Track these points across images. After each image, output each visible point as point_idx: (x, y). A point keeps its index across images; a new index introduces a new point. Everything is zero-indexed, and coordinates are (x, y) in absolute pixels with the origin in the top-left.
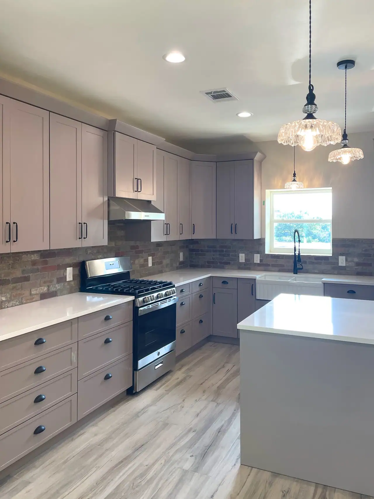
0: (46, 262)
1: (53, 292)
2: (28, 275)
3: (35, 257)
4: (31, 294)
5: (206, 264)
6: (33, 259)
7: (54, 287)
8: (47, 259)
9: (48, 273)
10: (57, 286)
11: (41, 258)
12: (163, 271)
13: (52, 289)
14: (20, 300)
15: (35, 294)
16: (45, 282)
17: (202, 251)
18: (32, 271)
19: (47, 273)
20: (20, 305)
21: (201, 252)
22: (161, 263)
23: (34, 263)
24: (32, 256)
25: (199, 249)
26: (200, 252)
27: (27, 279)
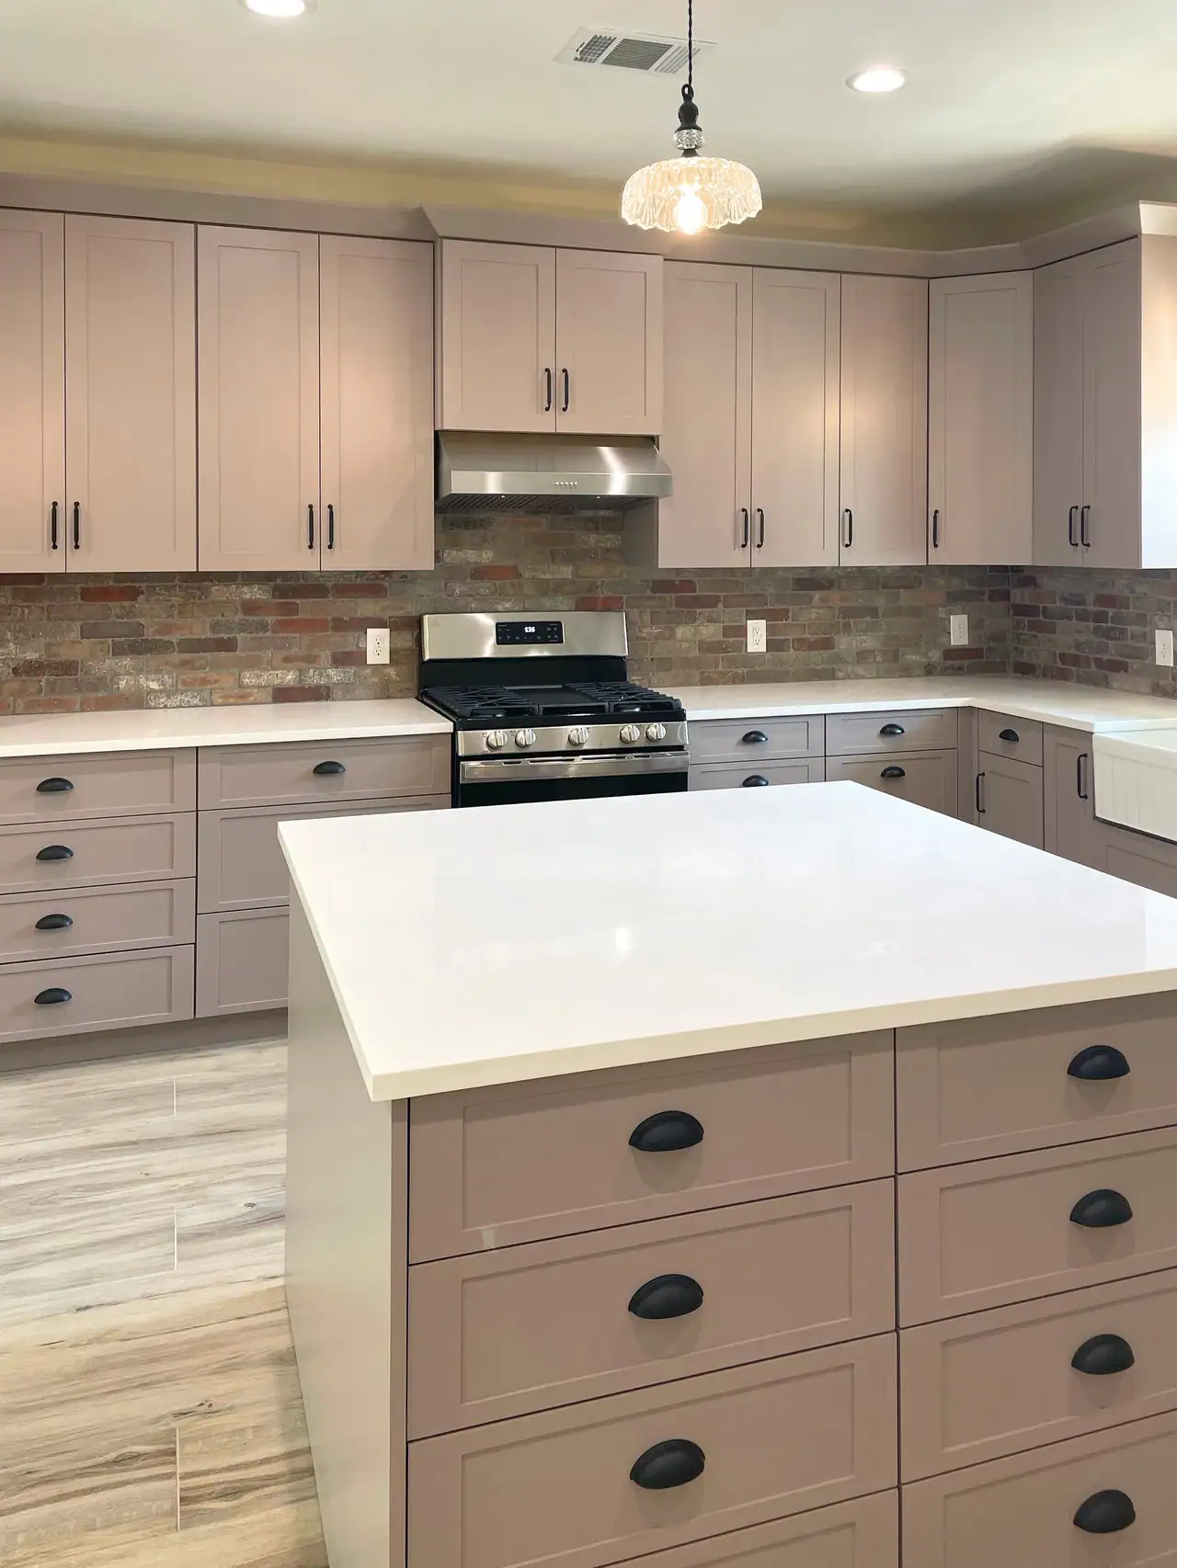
0: (293, 610)
1: (318, 687)
2: (231, 636)
3: (254, 593)
4: (241, 686)
5: (1056, 662)
6: (248, 596)
7: (320, 674)
8: (298, 601)
9: (300, 637)
10: (331, 672)
11: (274, 597)
12: (840, 674)
13: (313, 678)
14: (206, 694)
15: (254, 687)
16: (287, 659)
17: (1046, 612)
18: (243, 628)
19: (297, 635)
20: (205, 706)
21: (1045, 616)
22: (826, 644)
23: (250, 608)
24: (245, 589)
25: (1039, 607)
26: (1041, 618)
27: (229, 645)
